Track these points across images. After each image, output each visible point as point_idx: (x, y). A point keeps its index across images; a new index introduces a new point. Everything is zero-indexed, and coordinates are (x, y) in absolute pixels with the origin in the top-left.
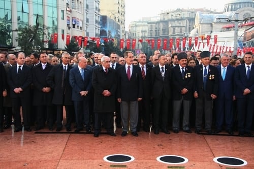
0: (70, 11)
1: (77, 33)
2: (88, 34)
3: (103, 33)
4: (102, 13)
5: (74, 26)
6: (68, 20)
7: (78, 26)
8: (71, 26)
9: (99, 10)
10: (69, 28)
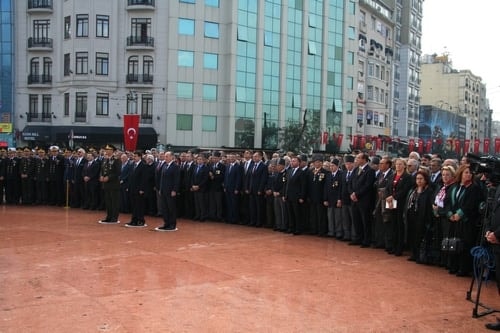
0: (365, 103)
1: (375, 131)
2: (395, 132)
3: (424, 130)
4: (423, 103)
5: (369, 122)
6: (360, 114)
7: (376, 123)
8: (364, 121)
9: (417, 99)
10: (361, 125)
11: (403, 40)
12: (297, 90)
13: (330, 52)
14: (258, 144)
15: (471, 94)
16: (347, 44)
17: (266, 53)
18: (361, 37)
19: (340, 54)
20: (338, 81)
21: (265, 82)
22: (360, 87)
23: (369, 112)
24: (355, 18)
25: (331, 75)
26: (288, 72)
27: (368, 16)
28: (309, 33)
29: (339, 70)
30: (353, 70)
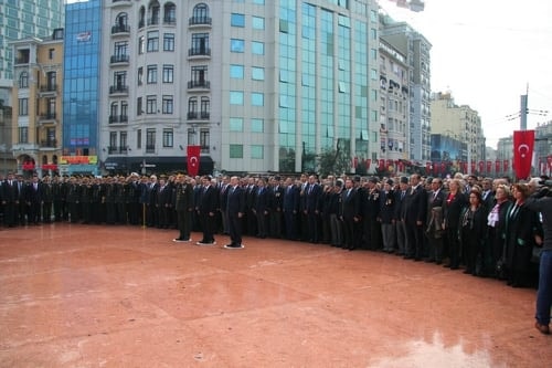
0: (387, 132)
1: (395, 156)
2: (412, 157)
3: (435, 154)
4: (433, 132)
5: (390, 148)
6: (383, 142)
7: (396, 149)
8: (387, 148)
9: (429, 129)
10: (384, 151)
11: (415, 80)
12: (330, 122)
13: (357, 90)
14: (298, 168)
15: (470, 125)
16: (370, 84)
17: (303, 92)
18: (382, 78)
19: (365, 91)
20: (364, 114)
21: (304, 116)
22: (383, 119)
23: (390, 140)
24: (376, 63)
25: (359, 109)
26: (322, 107)
27: (387, 60)
28: (339, 75)
29: (364, 105)
30: (376, 105)
